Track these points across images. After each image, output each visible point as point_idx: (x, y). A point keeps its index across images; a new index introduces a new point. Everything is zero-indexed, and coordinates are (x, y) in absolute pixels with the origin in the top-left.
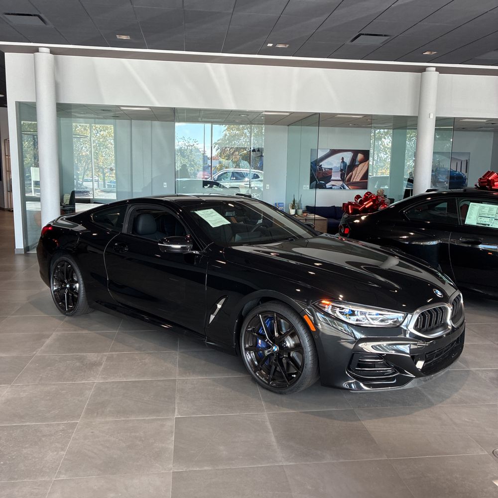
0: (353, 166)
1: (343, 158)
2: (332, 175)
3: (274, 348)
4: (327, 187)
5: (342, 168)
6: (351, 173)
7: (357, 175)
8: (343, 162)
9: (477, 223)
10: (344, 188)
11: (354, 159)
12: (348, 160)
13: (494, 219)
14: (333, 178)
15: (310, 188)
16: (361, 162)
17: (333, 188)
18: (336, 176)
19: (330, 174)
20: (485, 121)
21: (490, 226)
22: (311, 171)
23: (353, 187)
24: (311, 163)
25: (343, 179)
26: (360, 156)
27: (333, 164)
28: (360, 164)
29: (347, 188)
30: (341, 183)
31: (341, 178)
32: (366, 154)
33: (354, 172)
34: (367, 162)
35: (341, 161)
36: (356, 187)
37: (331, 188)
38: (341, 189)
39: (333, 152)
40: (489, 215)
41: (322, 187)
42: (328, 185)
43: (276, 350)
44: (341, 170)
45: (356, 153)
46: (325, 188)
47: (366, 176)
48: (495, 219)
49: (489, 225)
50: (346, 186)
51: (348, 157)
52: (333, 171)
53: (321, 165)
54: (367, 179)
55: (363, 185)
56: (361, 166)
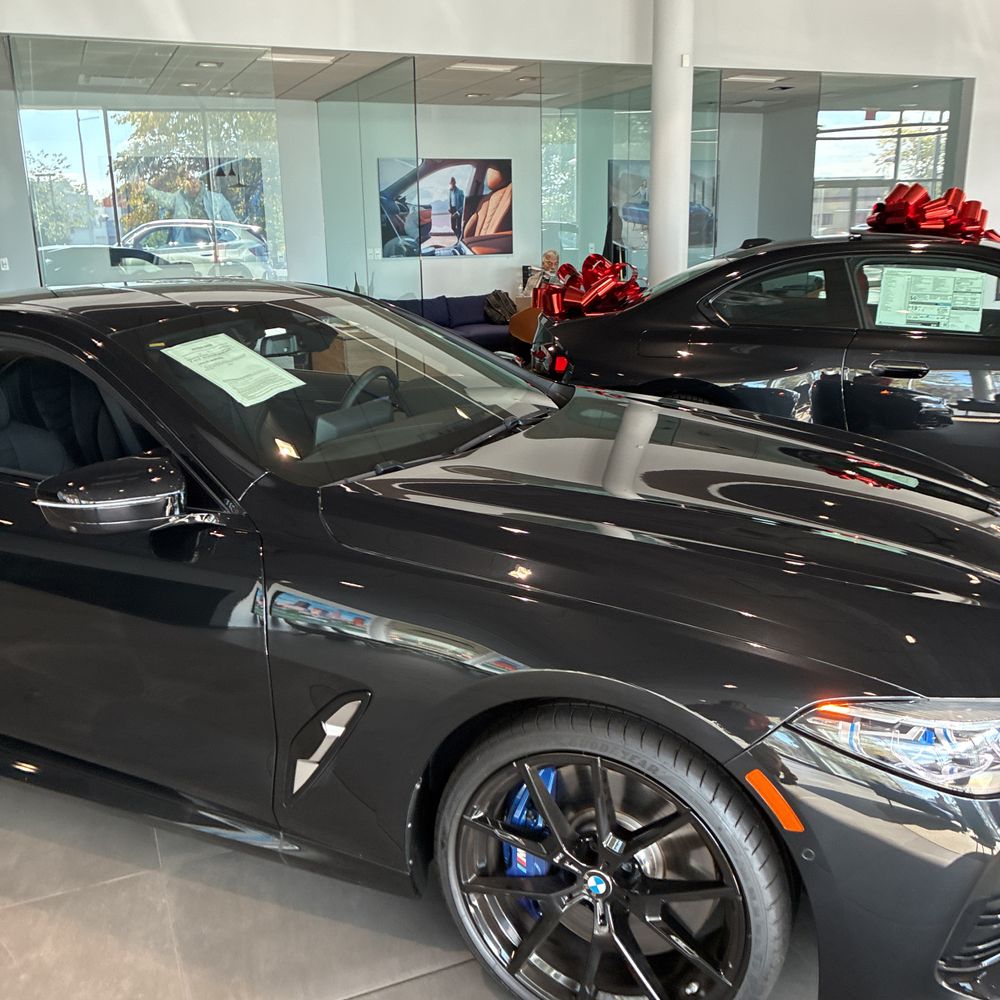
0: (476, 200)
1: (453, 181)
2: (433, 222)
3: (591, 882)
4: (423, 252)
5: (453, 205)
6: (473, 217)
7: (488, 221)
8: (454, 189)
9: (908, 322)
10: (462, 253)
11: (478, 183)
12: (465, 186)
13: (949, 308)
14: (434, 229)
15: (384, 256)
16: (495, 189)
17: (437, 251)
18: (441, 224)
19: (427, 221)
20: (772, 80)
21: (941, 327)
22: (382, 212)
23: (480, 249)
24: (381, 194)
25: (457, 231)
26: (492, 175)
27: (434, 192)
28: (491, 194)
29: (468, 252)
30: (454, 240)
31: (453, 228)
32: (504, 167)
33: (481, 213)
34: (508, 189)
35: (450, 186)
36: (487, 249)
37: (432, 254)
38: (456, 254)
39: (433, 165)
40: (935, 296)
41: (413, 252)
42: (425, 247)
43: (602, 888)
44: (453, 210)
45: (482, 166)
46: (419, 254)
47: (506, 223)
48: (953, 309)
49: (938, 324)
50: (465, 248)
51: (465, 177)
52: (433, 212)
53: (404, 199)
54: (511, 229)
55: (502, 243)
56: (495, 197)
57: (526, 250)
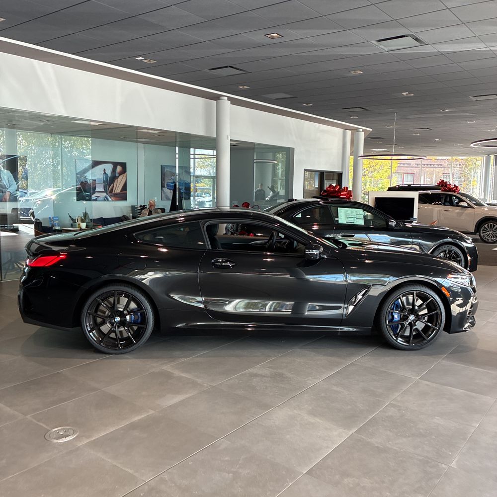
1: (105, 170)
2: (97, 187)
4: (93, 199)
5: (104, 180)
6: (112, 185)
7: (118, 188)
8: (105, 173)
9: (347, 222)
10: (108, 200)
12: (109, 172)
13: (356, 219)
14: (97, 190)
15: (77, 200)
16: (121, 174)
17: (98, 199)
18: (100, 188)
19: (94, 186)
21: (355, 224)
22: (77, 182)
23: (115, 198)
24: (77, 174)
25: (106, 191)
26: (119, 169)
27: (96, 175)
28: (119, 176)
29: (110, 199)
30: (104, 194)
31: (104, 189)
32: (124, 165)
33: (115, 184)
34: (125, 174)
35: (103, 172)
37: (96, 200)
38: (105, 200)
39: (96, 164)
40: (352, 215)
41: (88, 198)
42: (93, 197)
44: (104, 182)
45: (115, 164)
46: (90, 200)
47: (124, 188)
50: (109, 198)
51: (109, 168)
52: (96, 182)
53: (86, 176)
54: (126, 191)
55: (122, 196)
56: (120, 178)
57: (132, 200)
